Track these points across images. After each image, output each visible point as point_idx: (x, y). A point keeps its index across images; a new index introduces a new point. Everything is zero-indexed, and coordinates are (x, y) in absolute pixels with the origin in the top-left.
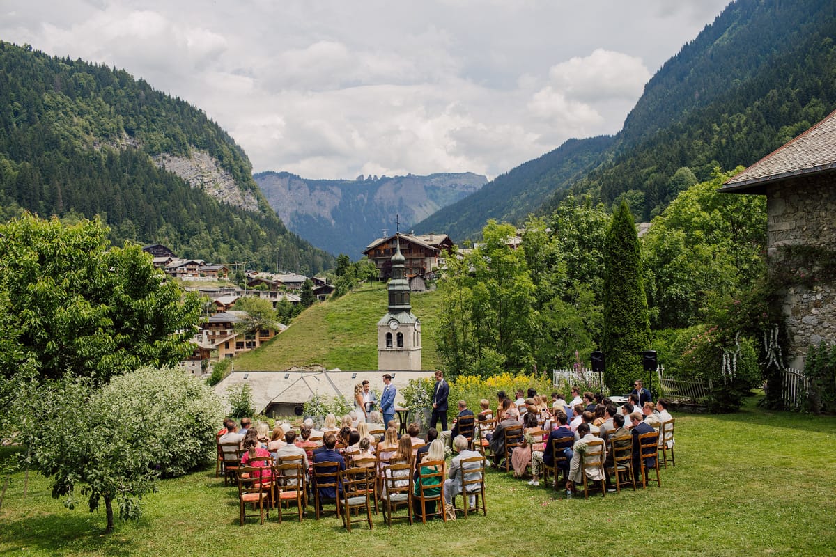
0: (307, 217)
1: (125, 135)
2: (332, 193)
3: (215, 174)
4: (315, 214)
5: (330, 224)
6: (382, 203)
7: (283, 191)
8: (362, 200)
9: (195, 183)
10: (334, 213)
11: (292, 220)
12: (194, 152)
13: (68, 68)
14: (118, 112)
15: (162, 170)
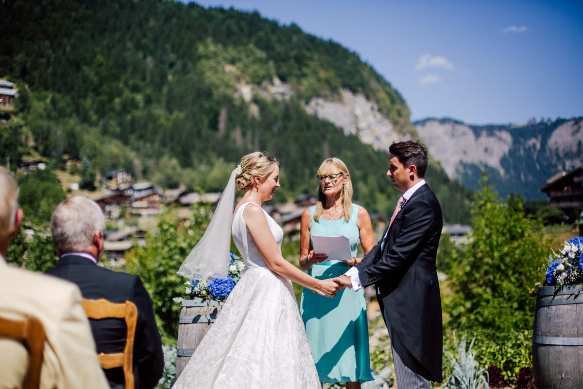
0: (474, 167)
1: (277, 81)
2: (500, 139)
3: (371, 119)
4: (481, 163)
5: (499, 174)
6: (557, 149)
7: (446, 139)
8: (534, 146)
9: (349, 130)
10: (503, 161)
11: (457, 171)
12: (347, 95)
13: (221, 16)
14: (269, 58)
15: (315, 117)
